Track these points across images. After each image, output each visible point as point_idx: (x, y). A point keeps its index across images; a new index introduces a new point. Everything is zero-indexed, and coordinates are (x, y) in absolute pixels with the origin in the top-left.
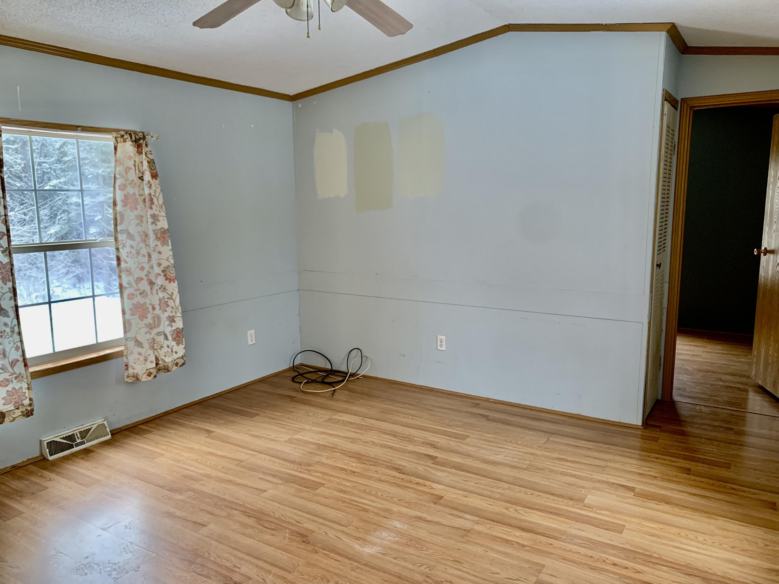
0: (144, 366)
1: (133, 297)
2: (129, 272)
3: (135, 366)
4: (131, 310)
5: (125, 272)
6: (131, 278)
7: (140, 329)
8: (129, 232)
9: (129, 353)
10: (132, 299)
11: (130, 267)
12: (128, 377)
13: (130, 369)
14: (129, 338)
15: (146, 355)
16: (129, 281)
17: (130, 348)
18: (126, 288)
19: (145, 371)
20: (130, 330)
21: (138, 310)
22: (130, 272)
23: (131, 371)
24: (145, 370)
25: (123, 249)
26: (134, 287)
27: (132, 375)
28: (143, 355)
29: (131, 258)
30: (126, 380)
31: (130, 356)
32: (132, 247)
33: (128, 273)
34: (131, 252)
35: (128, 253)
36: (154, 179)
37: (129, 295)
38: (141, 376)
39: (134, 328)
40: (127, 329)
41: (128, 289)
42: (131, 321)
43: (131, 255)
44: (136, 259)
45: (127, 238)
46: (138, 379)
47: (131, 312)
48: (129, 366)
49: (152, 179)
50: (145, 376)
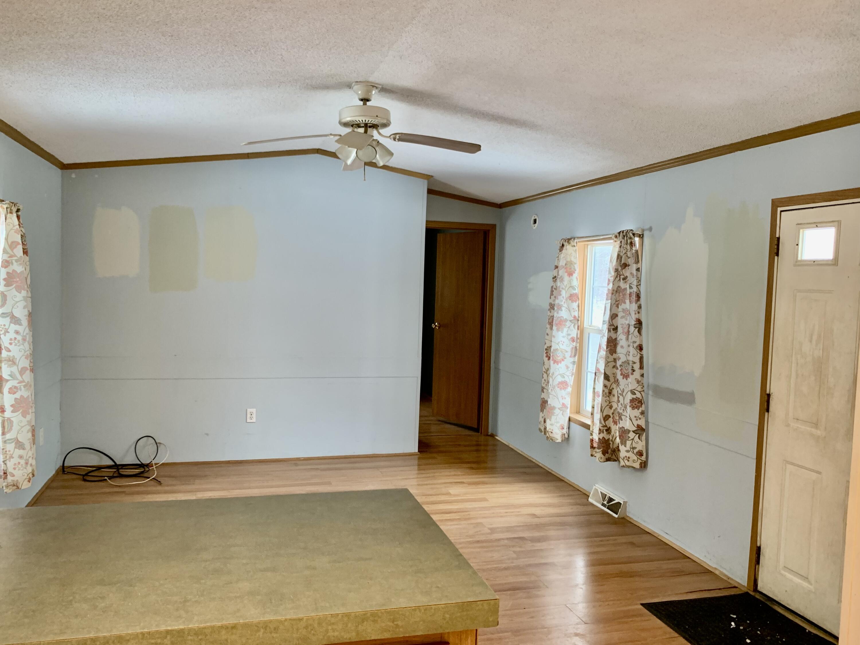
0: (25, 470)
1: (15, 390)
2: (12, 361)
3: (14, 472)
4: (12, 406)
5: (6, 362)
6: (14, 369)
7: (22, 427)
8: (13, 315)
9: (8, 457)
10: (14, 393)
11: (14, 356)
12: (7, 486)
13: (9, 477)
14: (8, 440)
15: (27, 458)
16: (11, 372)
17: (9, 451)
18: (7, 381)
19: (26, 477)
20: (10, 430)
21: (22, 405)
22: (14, 362)
23: (10, 478)
24: (26, 475)
25: (5, 335)
26: (17, 379)
27: (12, 484)
28: (25, 458)
29: (15, 345)
30: (5, 491)
31: (10, 461)
32: (17, 332)
33: (11, 363)
34: (15, 339)
35: (11, 339)
36: (25, 255)
37: (10, 389)
38: (21, 483)
39: (15, 427)
40: (6, 430)
41: (9, 383)
42: (12, 419)
43: (16, 342)
44: (22, 347)
45: (11, 322)
46: (18, 488)
47: (12, 409)
48: (8, 473)
49: (24, 255)
50: (26, 482)
